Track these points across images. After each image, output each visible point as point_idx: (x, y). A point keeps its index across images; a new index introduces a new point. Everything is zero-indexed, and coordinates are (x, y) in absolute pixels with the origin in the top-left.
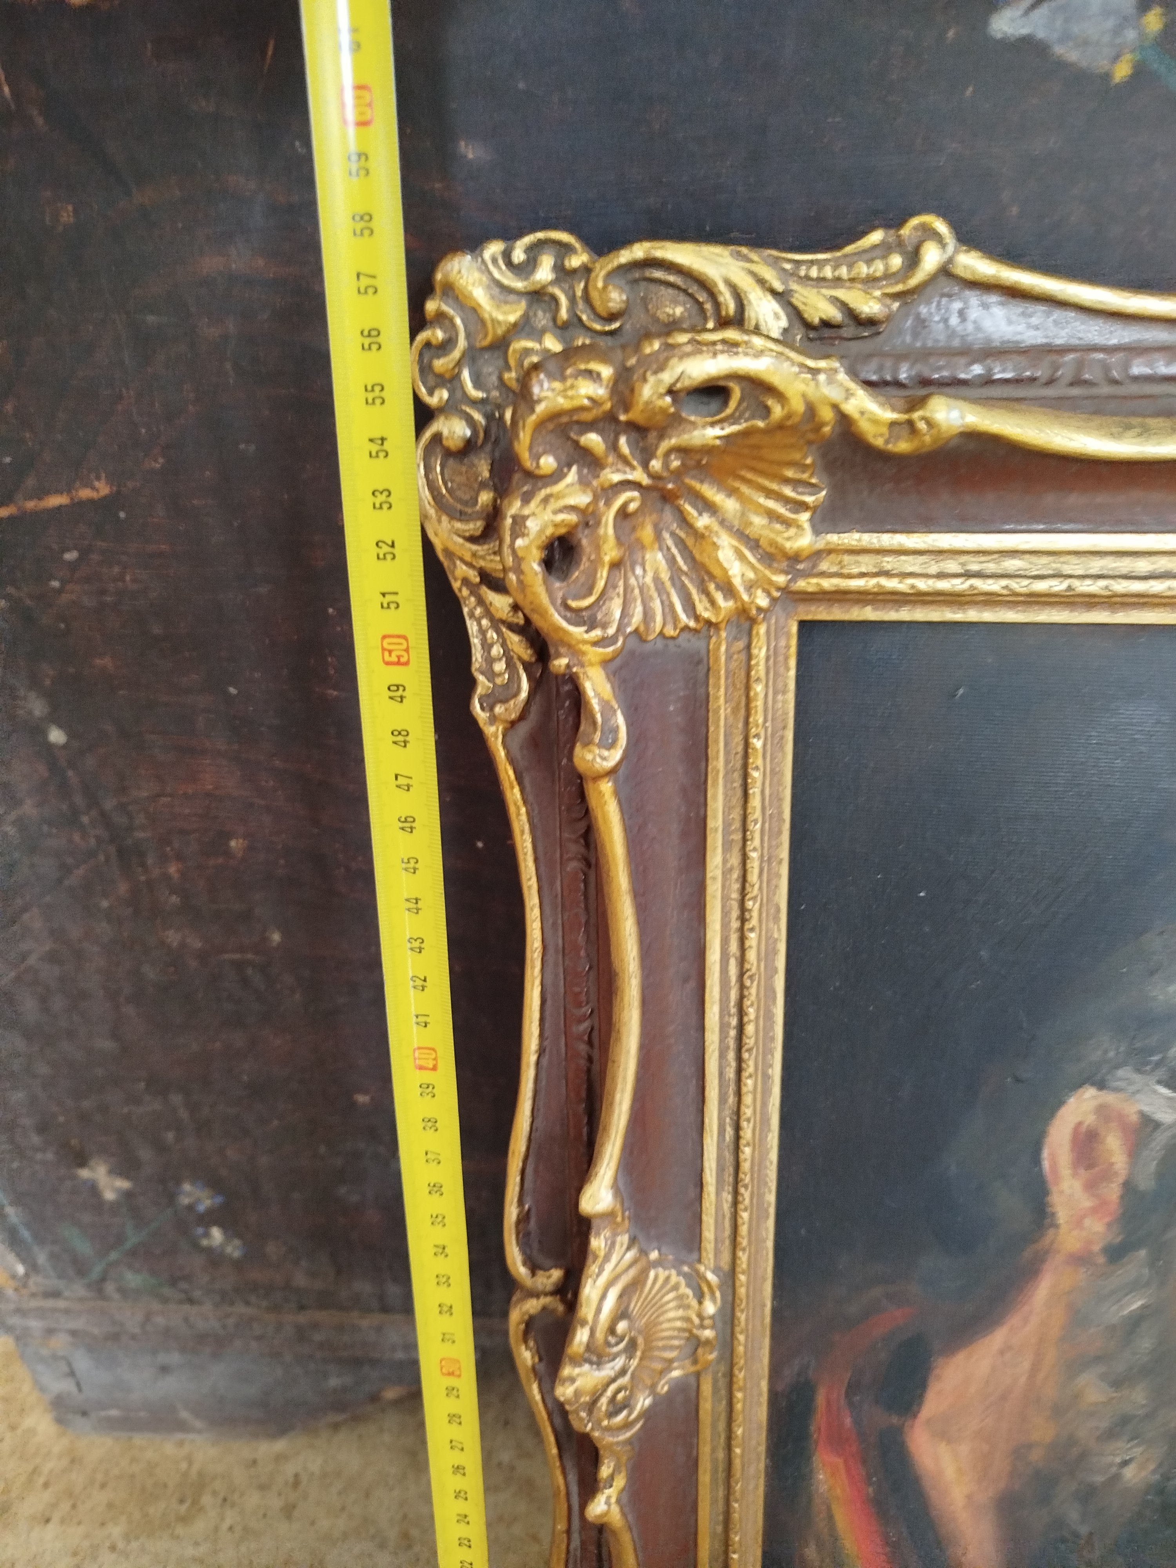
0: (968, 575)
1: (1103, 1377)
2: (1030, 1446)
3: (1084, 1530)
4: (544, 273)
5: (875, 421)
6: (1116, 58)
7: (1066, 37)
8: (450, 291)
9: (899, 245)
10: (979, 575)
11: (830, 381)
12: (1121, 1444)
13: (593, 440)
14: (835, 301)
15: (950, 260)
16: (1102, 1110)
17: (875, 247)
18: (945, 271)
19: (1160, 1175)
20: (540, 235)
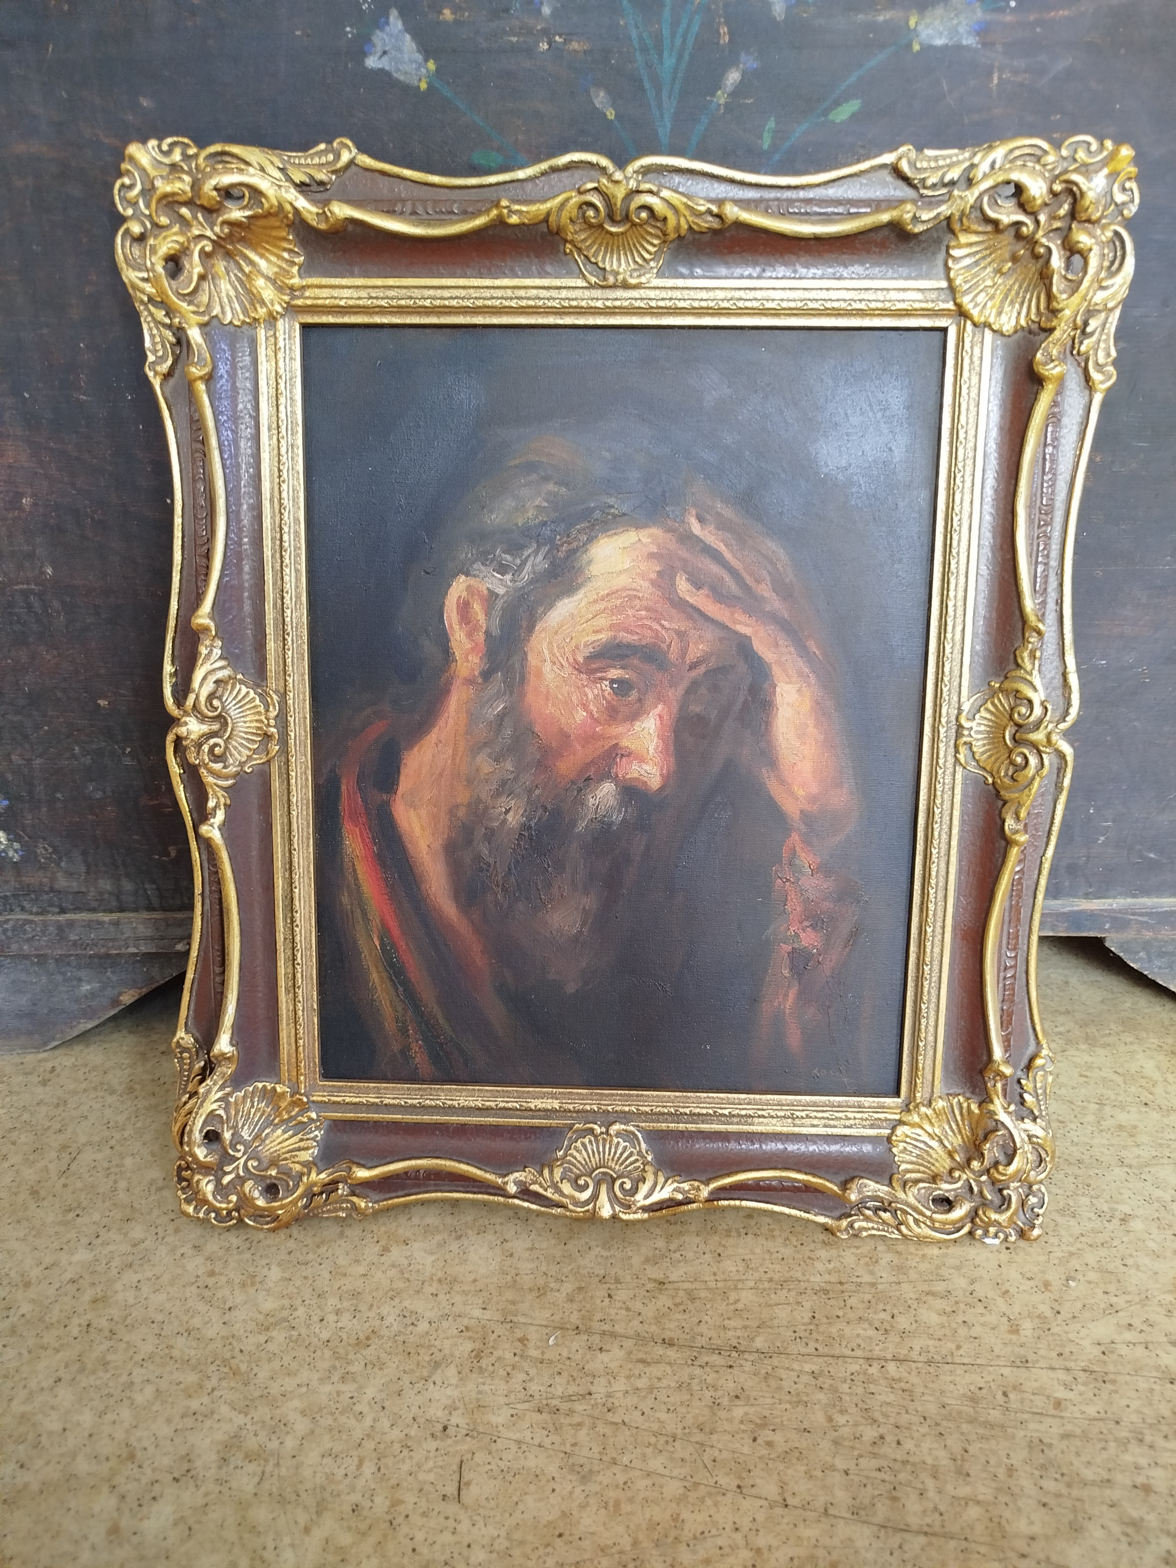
0: (370, 298)
1: (490, 757)
2: (457, 807)
3: (491, 861)
4: (177, 156)
5: (310, 213)
6: (420, 80)
7: (398, 70)
8: (132, 159)
9: (332, 151)
10: (377, 298)
11: (286, 192)
12: (503, 798)
13: (184, 211)
14: (306, 173)
15: (354, 158)
16: (469, 588)
17: (322, 151)
18: (352, 162)
19: (502, 626)
20: (175, 139)
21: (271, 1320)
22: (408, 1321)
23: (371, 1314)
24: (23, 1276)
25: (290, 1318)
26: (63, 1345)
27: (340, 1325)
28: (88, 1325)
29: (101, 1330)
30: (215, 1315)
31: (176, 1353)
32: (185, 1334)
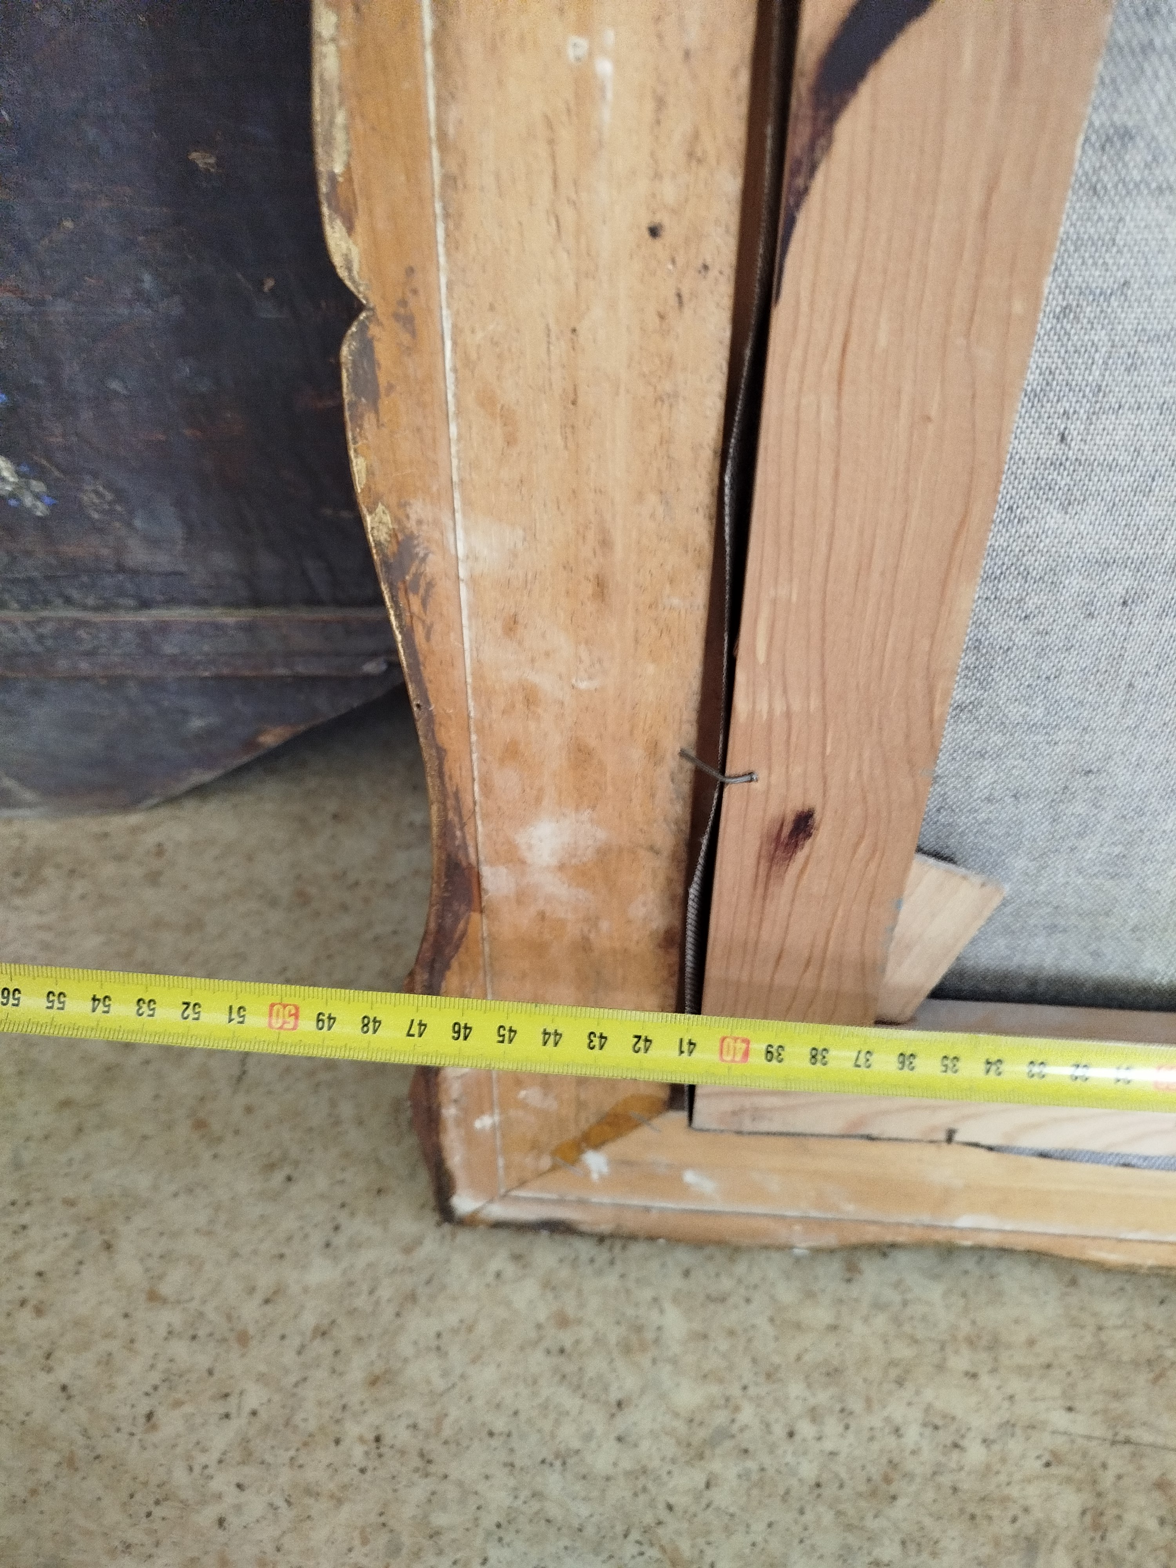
21: (702, 1433)
22: (946, 1437)
23: (876, 1420)
24: (229, 1318)
25: (735, 1428)
26: (344, 1487)
27: (828, 1445)
28: (378, 1439)
29: (403, 1453)
30: (595, 1418)
31: (553, 1511)
32: (558, 1463)
